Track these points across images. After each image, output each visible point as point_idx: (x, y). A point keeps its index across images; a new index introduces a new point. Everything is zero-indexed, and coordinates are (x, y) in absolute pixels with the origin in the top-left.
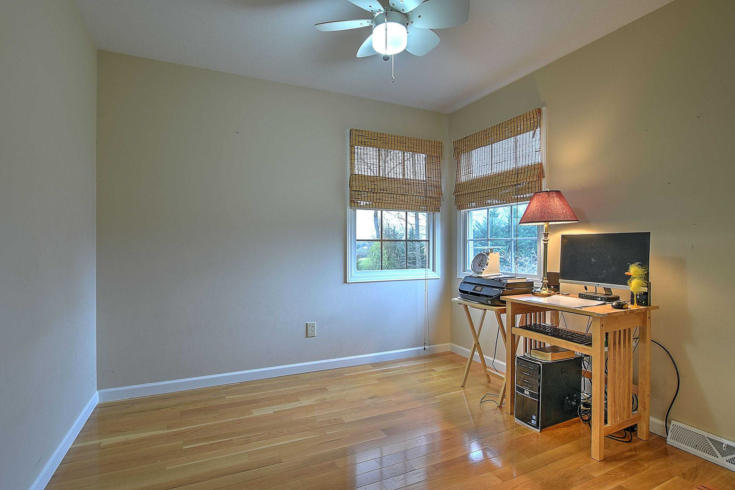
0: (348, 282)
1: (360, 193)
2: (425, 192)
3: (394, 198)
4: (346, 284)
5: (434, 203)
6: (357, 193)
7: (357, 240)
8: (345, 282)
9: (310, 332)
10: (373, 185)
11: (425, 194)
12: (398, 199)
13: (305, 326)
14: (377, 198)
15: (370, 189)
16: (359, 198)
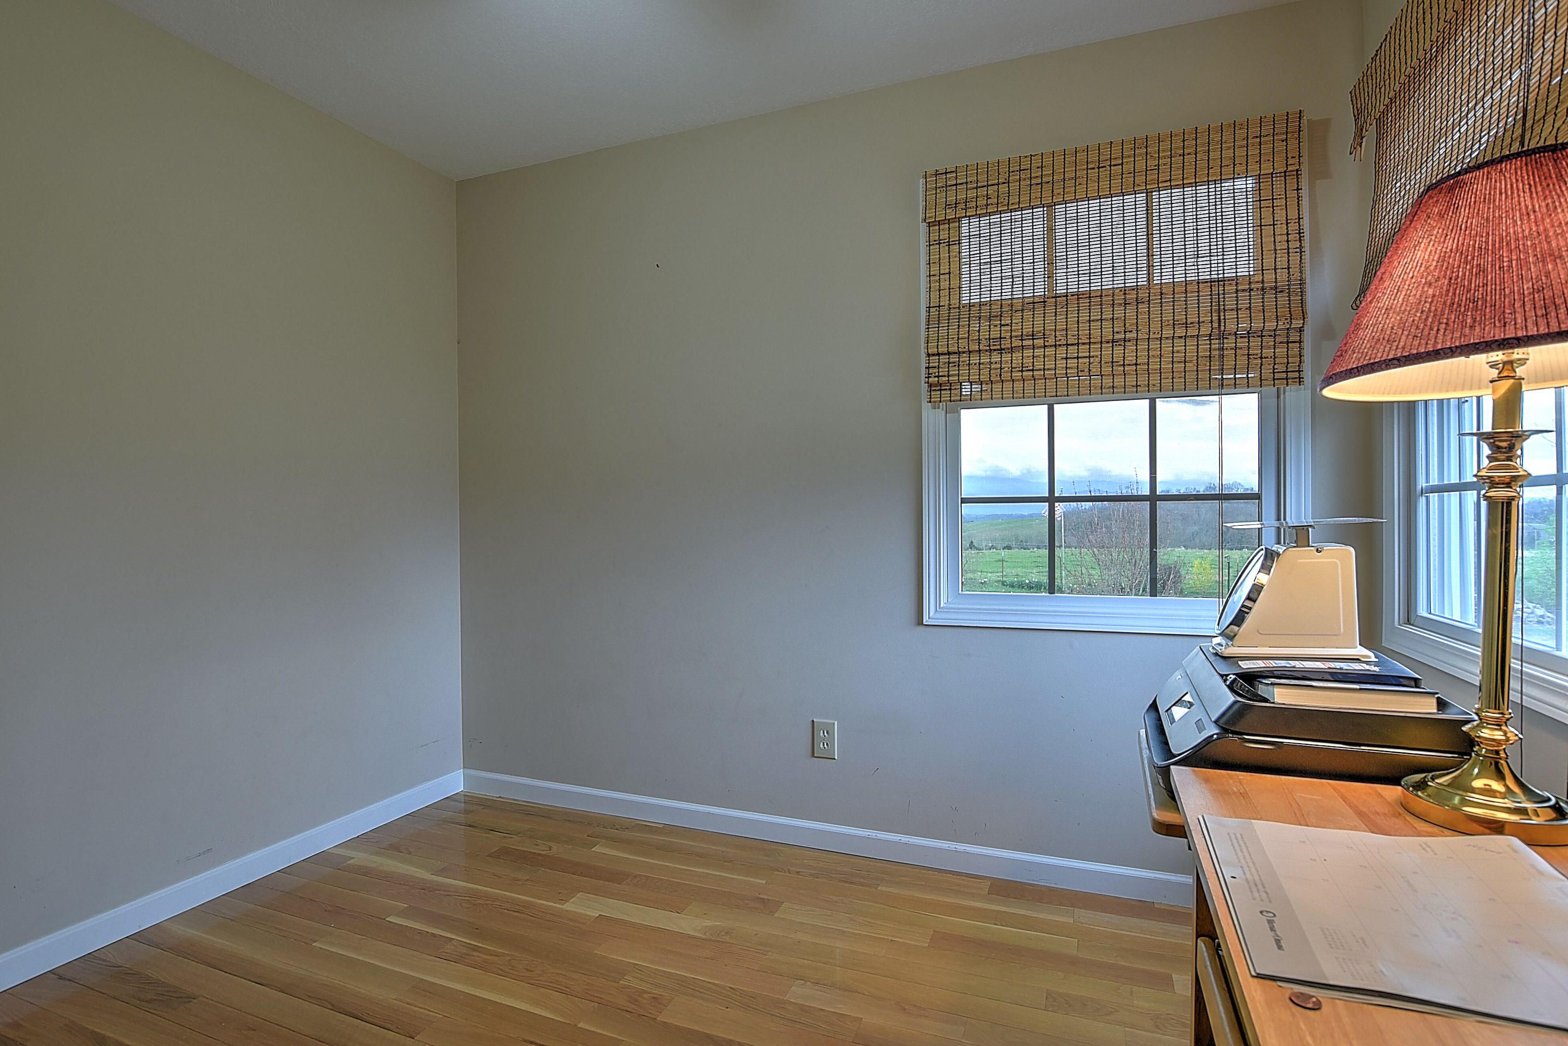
0: (924, 623)
1: (954, 358)
2: (1215, 318)
3: (1078, 358)
4: (922, 628)
5: (1268, 352)
6: (944, 359)
7: (964, 501)
8: (920, 622)
9: (821, 746)
10: (996, 326)
11: (1215, 325)
12: (1098, 360)
13: (810, 725)
14: (1014, 365)
15: (984, 342)
16: (952, 376)
